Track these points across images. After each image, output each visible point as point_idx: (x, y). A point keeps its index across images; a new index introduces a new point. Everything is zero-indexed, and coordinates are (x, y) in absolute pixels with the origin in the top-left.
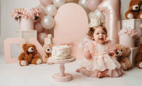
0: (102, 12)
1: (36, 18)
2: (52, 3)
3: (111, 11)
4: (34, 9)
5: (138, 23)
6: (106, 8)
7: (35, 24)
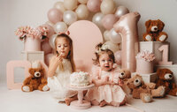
0: (117, 32)
1: (44, 37)
2: (62, 21)
3: (128, 32)
4: (41, 27)
5: (157, 46)
6: (123, 28)
7: (42, 44)
